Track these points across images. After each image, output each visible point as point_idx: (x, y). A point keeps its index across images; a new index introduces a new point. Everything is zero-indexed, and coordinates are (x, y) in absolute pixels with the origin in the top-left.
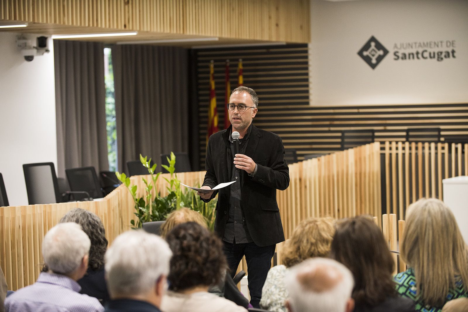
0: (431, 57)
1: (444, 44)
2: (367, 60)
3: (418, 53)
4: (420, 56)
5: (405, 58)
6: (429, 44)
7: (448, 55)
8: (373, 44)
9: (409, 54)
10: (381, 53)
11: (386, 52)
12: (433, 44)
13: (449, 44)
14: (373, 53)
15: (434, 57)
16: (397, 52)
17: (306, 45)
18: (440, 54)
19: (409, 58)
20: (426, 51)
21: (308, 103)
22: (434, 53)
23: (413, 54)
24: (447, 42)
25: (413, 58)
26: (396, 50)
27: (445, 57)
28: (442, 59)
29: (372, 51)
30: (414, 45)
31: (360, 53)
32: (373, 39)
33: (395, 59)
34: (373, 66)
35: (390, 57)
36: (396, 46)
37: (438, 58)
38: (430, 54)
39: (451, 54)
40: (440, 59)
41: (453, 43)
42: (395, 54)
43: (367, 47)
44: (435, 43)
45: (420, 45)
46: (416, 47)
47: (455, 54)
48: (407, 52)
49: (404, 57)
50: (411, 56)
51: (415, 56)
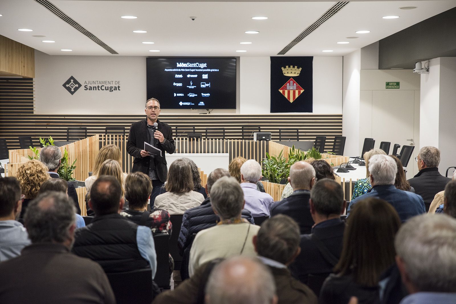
0: (106, 90)
1: (114, 83)
2: (69, 89)
3: (98, 87)
4: (100, 88)
5: (91, 90)
6: (105, 82)
7: (116, 89)
8: (72, 81)
9: (94, 87)
10: (77, 86)
11: (80, 85)
12: (107, 82)
13: (116, 82)
14: (72, 85)
15: (108, 89)
16: (87, 86)
17: (32, 79)
18: (111, 88)
19: (94, 90)
20: (103, 86)
21: (33, 112)
22: (108, 87)
23: (96, 87)
24: (115, 81)
25: (96, 90)
26: (86, 84)
27: (114, 90)
28: (112, 91)
29: (71, 84)
30: (96, 82)
31: (64, 85)
32: (72, 78)
33: (85, 89)
34: (72, 93)
35: (82, 88)
36: (86, 82)
37: (110, 90)
38: (106, 87)
39: (117, 88)
40: (111, 91)
41: (119, 82)
42: (85, 87)
43: (68, 82)
44: (108, 82)
45: (100, 83)
46: (97, 84)
47: (120, 89)
48: (92, 86)
49: (91, 88)
50: (95, 88)
51: (97, 88)
